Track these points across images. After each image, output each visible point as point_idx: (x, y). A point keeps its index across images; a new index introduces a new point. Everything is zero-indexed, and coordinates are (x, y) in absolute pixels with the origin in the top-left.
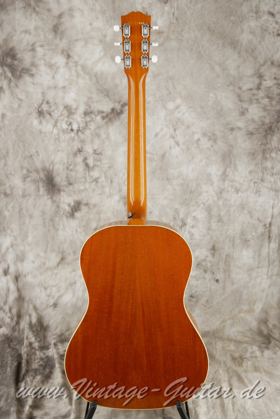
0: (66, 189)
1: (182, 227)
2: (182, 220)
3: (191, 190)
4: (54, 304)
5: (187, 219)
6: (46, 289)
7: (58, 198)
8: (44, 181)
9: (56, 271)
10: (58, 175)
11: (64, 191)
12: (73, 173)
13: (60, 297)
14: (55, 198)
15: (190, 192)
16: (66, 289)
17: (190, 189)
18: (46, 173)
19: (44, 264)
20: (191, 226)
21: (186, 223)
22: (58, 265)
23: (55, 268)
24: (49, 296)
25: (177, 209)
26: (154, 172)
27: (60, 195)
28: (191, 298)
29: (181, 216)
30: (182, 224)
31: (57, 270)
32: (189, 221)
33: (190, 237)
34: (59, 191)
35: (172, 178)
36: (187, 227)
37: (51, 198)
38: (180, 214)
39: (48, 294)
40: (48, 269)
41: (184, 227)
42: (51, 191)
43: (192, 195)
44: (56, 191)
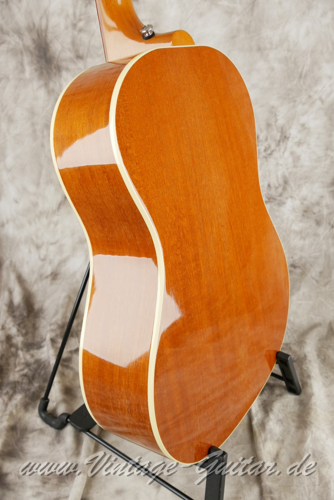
0: (71, 66)
1: (281, 144)
2: (282, 129)
3: (302, 71)
4: (52, 274)
5: (290, 128)
6: (38, 247)
7: (58, 84)
8: (31, 53)
9: (55, 218)
10: (57, 37)
11: (67, 70)
12: (84, 37)
13: (63, 262)
14: (52, 85)
15: (298, 75)
16: (74, 249)
17: (300, 70)
18: (35, 36)
19: (35, 205)
20: (296, 143)
21: (288, 135)
22: (59, 208)
23: (54, 212)
24: (43, 260)
25: (273, 107)
26: (234, 37)
27: (60, 77)
28: (292, 269)
29: (281, 121)
30: (281, 137)
31: (58, 215)
32: (294, 132)
33: (294, 162)
34: (59, 69)
35: (268, 46)
36: (290, 143)
37: (46, 85)
38: (278, 118)
39: (42, 257)
40: (41, 213)
41: (283, 141)
42: (44, 72)
43: (302, 83)
44: (54, 70)
